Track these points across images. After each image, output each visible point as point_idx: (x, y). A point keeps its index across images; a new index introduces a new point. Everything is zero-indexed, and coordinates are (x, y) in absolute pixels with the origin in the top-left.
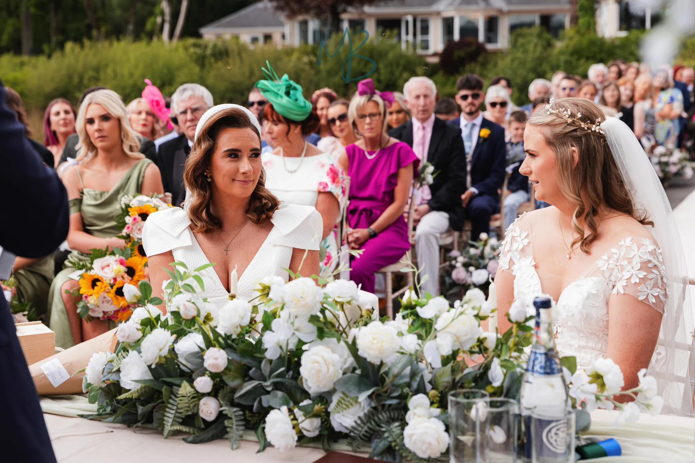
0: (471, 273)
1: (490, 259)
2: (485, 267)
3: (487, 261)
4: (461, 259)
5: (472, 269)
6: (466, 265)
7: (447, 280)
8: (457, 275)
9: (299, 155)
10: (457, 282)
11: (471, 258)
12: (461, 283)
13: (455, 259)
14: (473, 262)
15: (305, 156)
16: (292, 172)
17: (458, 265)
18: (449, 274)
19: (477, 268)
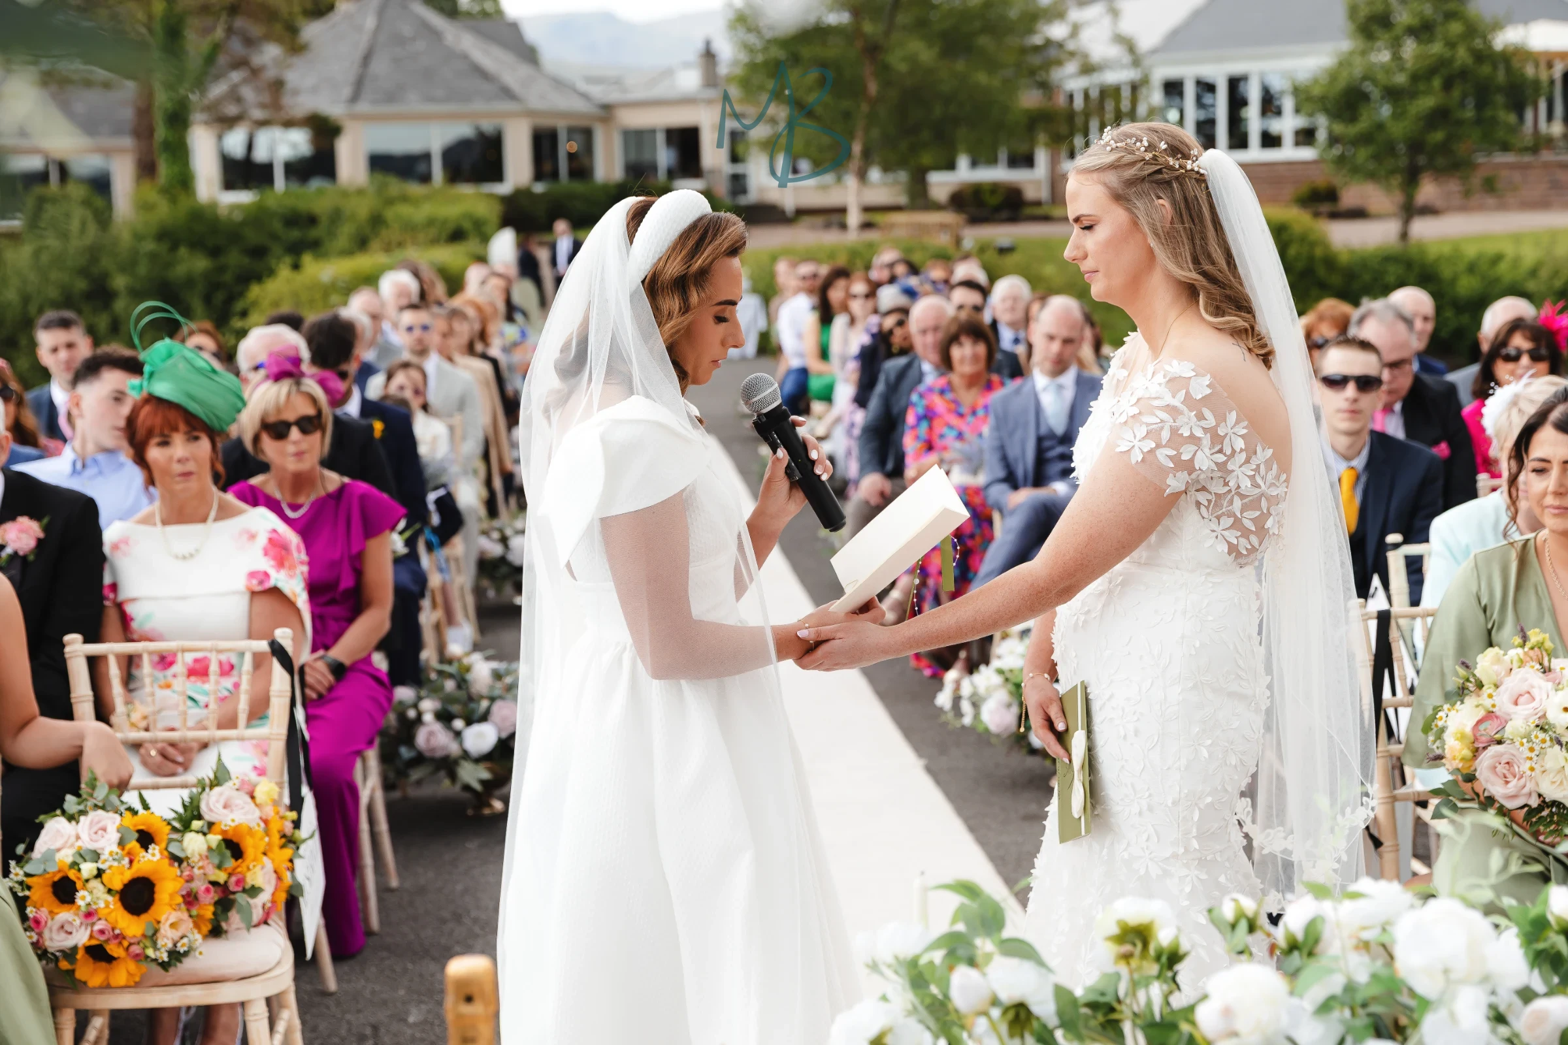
0: (458, 734)
1: (492, 699)
2: (484, 718)
3: (484, 704)
4: (429, 706)
5: (458, 724)
6: (444, 717)
7: (405, 752)
8: (428, 740)
9: (204, 520)
10: (427, 754)
11: (448, 700)
12: (439, 754)
13: (415, 706)
14: (455, 708)
15: (216, 519)
16: (184, 558)
17: (428, 717)
18: (409, 740)
19: (469, 722)
